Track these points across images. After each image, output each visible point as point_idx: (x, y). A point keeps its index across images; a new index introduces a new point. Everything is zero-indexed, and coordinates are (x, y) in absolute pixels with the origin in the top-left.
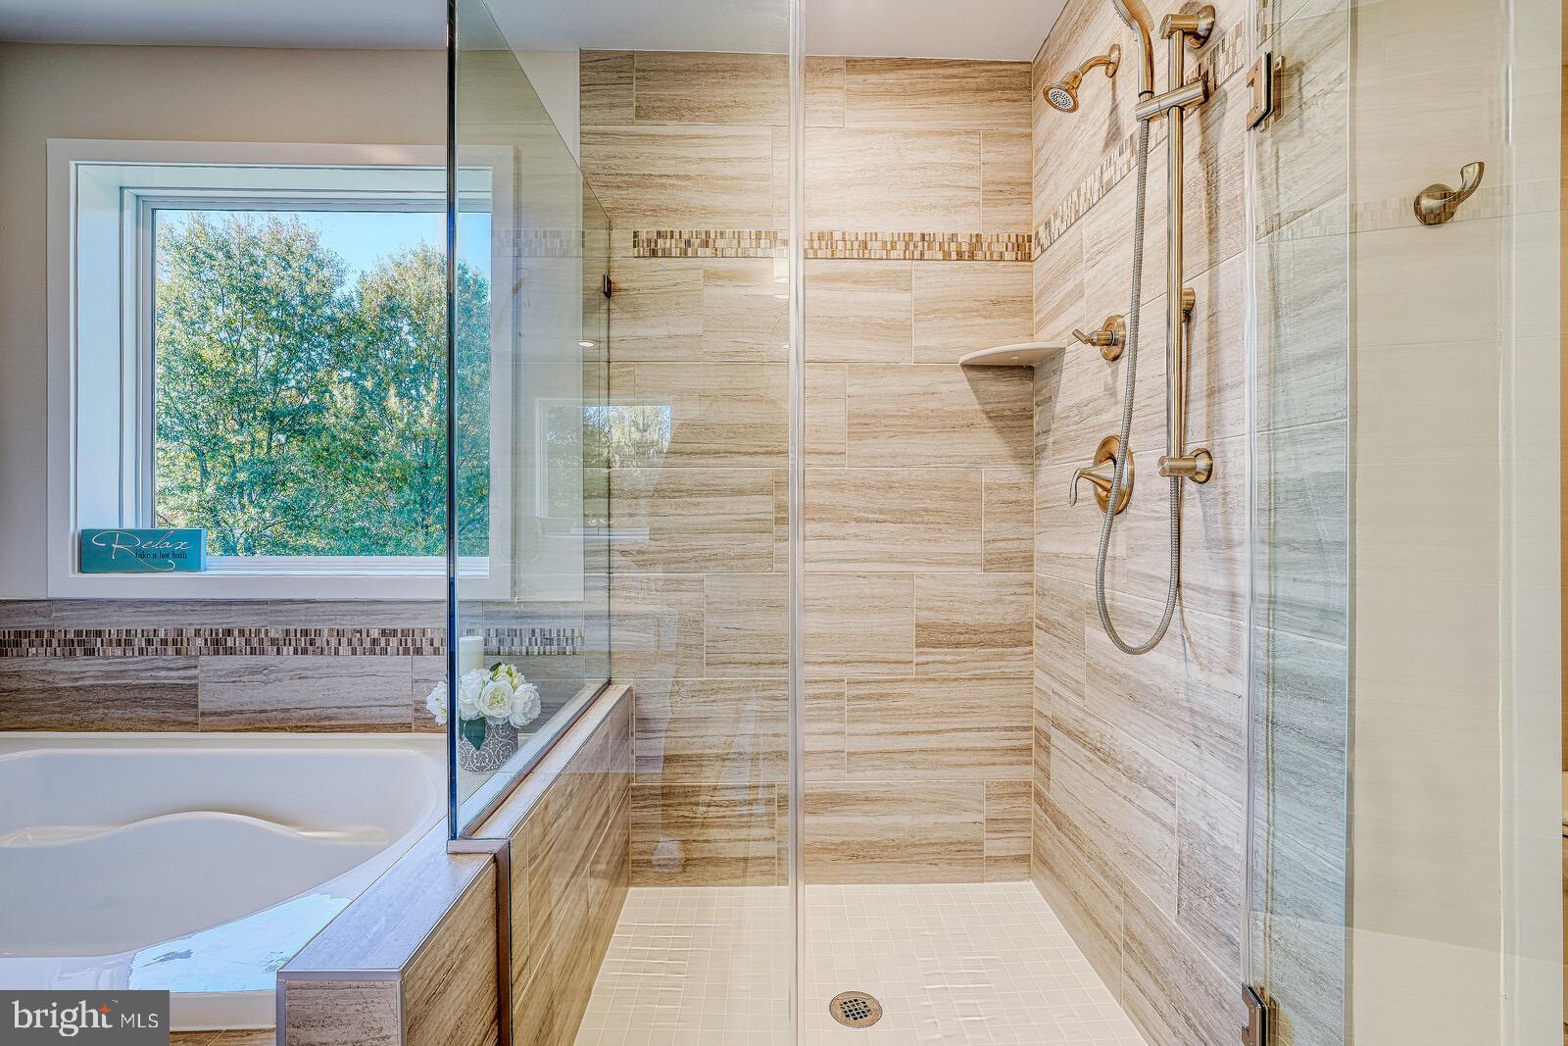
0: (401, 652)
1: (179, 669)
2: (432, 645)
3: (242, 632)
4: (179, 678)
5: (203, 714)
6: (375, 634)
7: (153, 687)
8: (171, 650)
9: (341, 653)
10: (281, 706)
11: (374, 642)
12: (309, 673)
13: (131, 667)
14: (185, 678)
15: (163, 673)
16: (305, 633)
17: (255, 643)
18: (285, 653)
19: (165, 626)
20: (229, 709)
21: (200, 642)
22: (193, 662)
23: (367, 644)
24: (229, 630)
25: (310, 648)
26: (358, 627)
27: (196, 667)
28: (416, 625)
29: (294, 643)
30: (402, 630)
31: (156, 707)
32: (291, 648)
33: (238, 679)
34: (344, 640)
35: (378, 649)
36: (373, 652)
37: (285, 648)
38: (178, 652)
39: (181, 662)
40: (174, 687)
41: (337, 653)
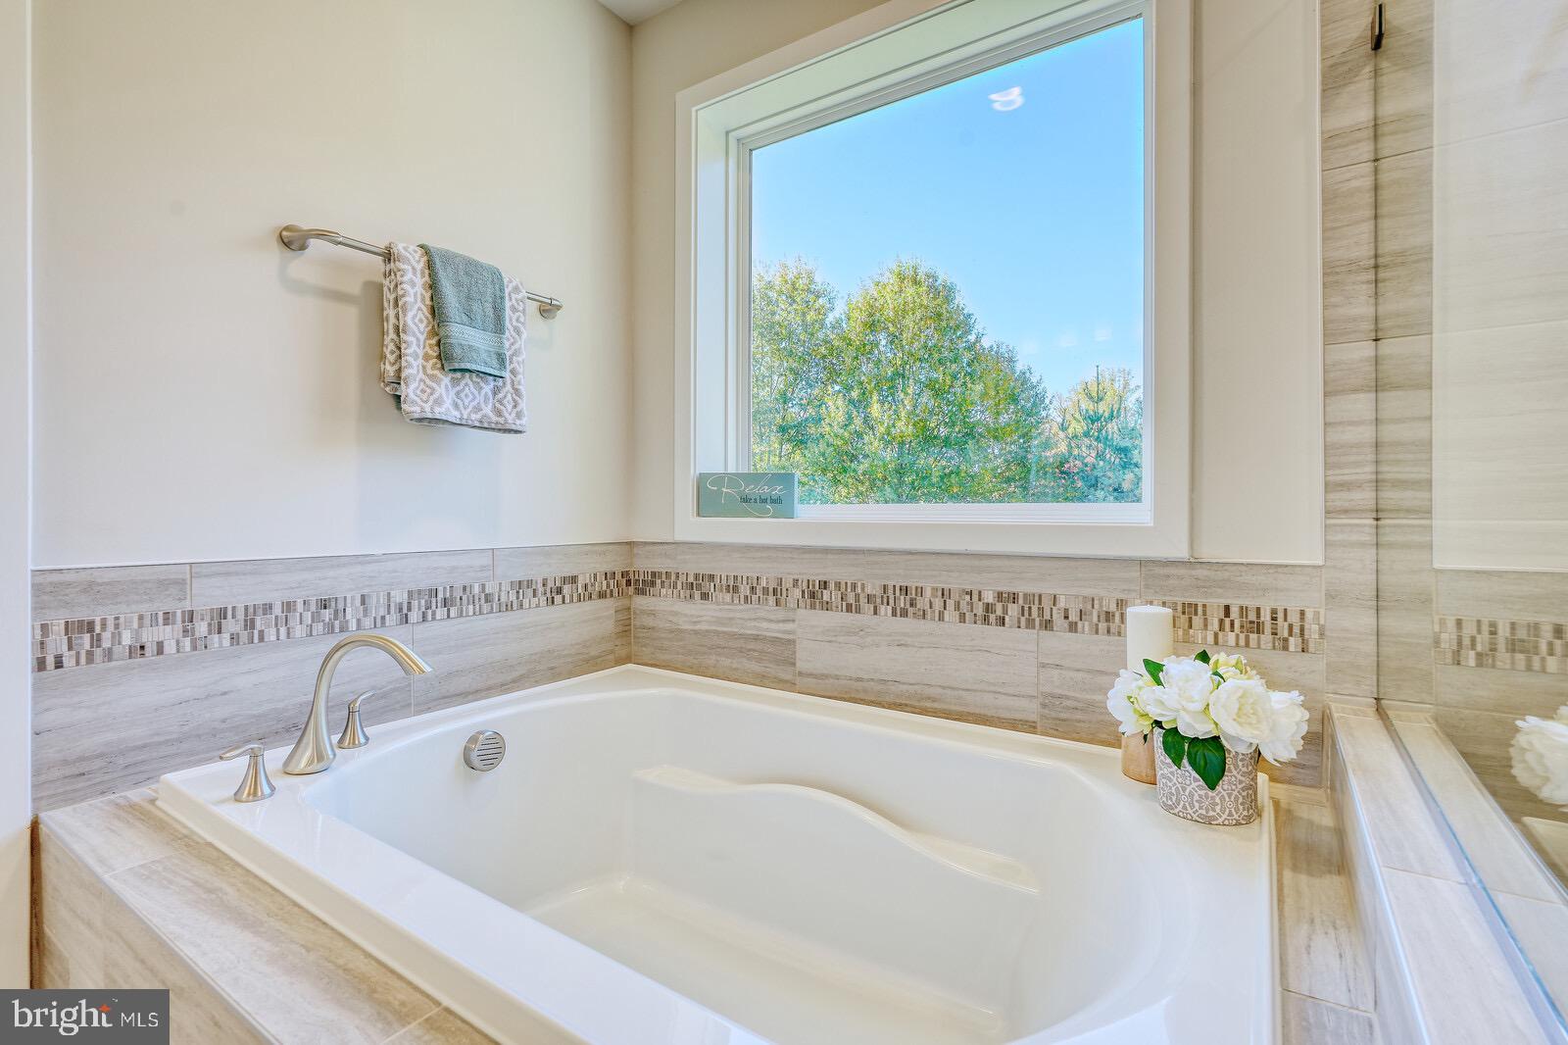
0: (1023, 624)
1: (779, 621)
2: (1066, 617)
3: (838, 585)
4: (779, 632)
5: (800, 674)
6: (989, 597)
7: (756, 638)
8: (772, 599)
9: (946, 618)
10: (877, 676)
11: (988, 608)
12: (909, 641)
13: (738, 615)
14: (785, 632)
15: (765, 625)
16: (905, 590)
17: (851, 599)
18: (883, 612)
19: (769, 572)
20: (826, 672)
21: (797, 593)
22: (791, 615)
23: (979, 610)
24: (825, 582)
25: (911, 610)
26: (968, 588)
27: (794, 621)
28: (1046, 589)
29: (891, 601)
30: (1025, 595)
31: (759, 660)
32: (889, 608)
33: (834, 639)
34: (950, 604)
35: (992, 617)
36: (986, 620)
37: (883, 608)
38: (777, 603)
39: (781, 614)
40: (775, 641)
41: (941, 618)
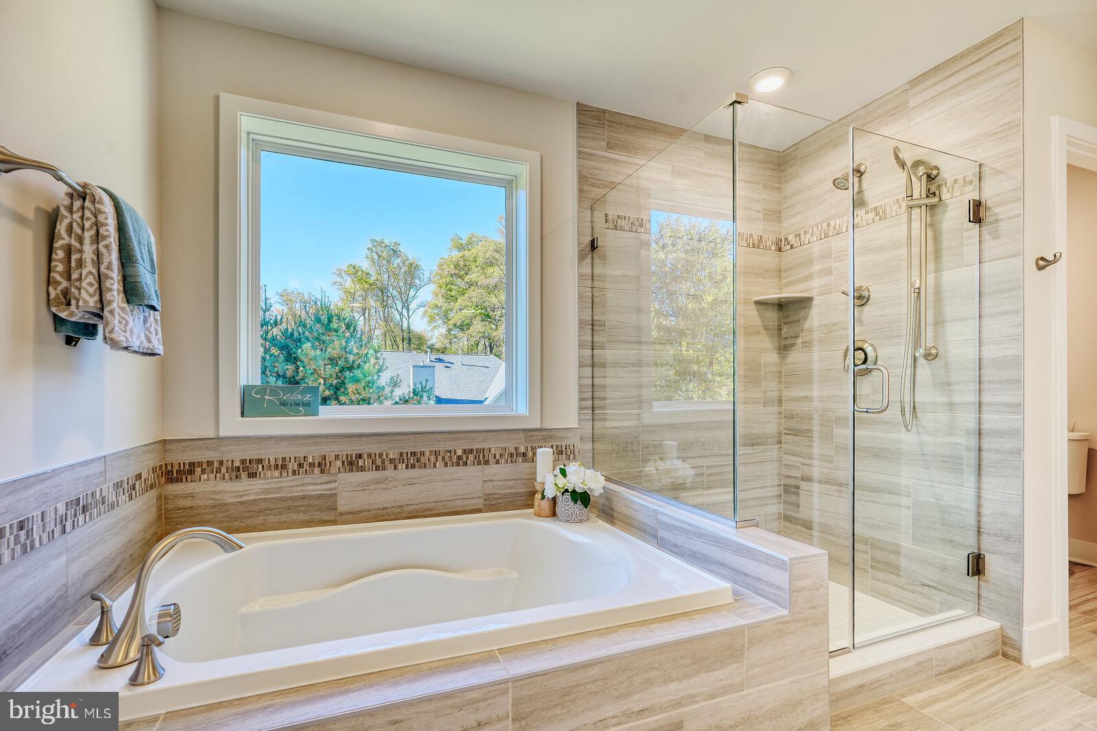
0: (476, 463)
1: (323, 484)
2: (495, 458)
3: (369, 456)
4: (323, 490)
5: (341, 514)
6: (459, 452)
7: (303, 498)
8: (317, 470)
9: (437, 466)
10: (395, 505)
11: (459, 458)
12: (416, 481)
13: (286, 484)
14: (328, 490)
15: (311, 487)
16: (413, 454)
17: (379, 462)
18: (400, 467)
19: (313, 453)
20: (360, 509)
21: (339, 463)
22: (333, 478)
23: (455, 460)
24: (360, 455)
25: (417, 464)
26: (449, 449)
27: (335, 481)
28: (486, 446)
29: (405, 461)
30: (477, 449)
31: (305, 512)
32: (404, 465)
33: (366, 488)
34: (440, 458)
35: (461, 462)
36: (458, 464)
37: (400, 465)
38: (322, 472)
39: (325, 478)
40: (319, 497)
41: (435, 466)
